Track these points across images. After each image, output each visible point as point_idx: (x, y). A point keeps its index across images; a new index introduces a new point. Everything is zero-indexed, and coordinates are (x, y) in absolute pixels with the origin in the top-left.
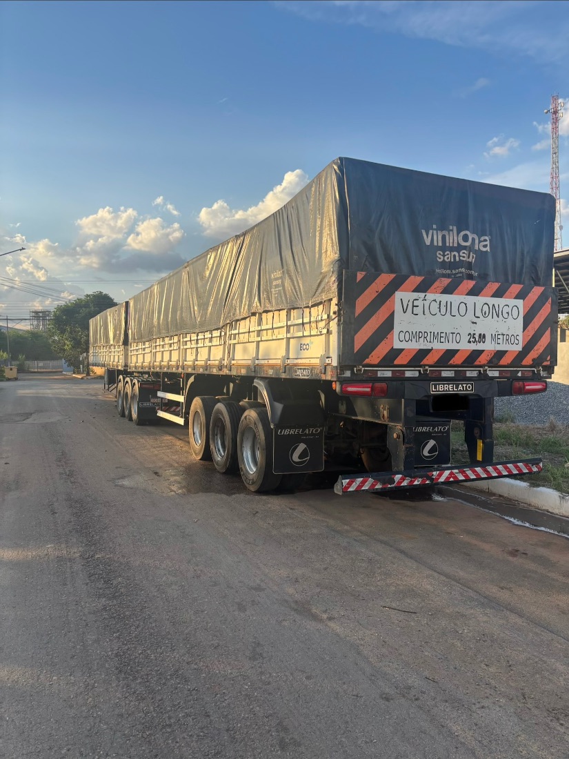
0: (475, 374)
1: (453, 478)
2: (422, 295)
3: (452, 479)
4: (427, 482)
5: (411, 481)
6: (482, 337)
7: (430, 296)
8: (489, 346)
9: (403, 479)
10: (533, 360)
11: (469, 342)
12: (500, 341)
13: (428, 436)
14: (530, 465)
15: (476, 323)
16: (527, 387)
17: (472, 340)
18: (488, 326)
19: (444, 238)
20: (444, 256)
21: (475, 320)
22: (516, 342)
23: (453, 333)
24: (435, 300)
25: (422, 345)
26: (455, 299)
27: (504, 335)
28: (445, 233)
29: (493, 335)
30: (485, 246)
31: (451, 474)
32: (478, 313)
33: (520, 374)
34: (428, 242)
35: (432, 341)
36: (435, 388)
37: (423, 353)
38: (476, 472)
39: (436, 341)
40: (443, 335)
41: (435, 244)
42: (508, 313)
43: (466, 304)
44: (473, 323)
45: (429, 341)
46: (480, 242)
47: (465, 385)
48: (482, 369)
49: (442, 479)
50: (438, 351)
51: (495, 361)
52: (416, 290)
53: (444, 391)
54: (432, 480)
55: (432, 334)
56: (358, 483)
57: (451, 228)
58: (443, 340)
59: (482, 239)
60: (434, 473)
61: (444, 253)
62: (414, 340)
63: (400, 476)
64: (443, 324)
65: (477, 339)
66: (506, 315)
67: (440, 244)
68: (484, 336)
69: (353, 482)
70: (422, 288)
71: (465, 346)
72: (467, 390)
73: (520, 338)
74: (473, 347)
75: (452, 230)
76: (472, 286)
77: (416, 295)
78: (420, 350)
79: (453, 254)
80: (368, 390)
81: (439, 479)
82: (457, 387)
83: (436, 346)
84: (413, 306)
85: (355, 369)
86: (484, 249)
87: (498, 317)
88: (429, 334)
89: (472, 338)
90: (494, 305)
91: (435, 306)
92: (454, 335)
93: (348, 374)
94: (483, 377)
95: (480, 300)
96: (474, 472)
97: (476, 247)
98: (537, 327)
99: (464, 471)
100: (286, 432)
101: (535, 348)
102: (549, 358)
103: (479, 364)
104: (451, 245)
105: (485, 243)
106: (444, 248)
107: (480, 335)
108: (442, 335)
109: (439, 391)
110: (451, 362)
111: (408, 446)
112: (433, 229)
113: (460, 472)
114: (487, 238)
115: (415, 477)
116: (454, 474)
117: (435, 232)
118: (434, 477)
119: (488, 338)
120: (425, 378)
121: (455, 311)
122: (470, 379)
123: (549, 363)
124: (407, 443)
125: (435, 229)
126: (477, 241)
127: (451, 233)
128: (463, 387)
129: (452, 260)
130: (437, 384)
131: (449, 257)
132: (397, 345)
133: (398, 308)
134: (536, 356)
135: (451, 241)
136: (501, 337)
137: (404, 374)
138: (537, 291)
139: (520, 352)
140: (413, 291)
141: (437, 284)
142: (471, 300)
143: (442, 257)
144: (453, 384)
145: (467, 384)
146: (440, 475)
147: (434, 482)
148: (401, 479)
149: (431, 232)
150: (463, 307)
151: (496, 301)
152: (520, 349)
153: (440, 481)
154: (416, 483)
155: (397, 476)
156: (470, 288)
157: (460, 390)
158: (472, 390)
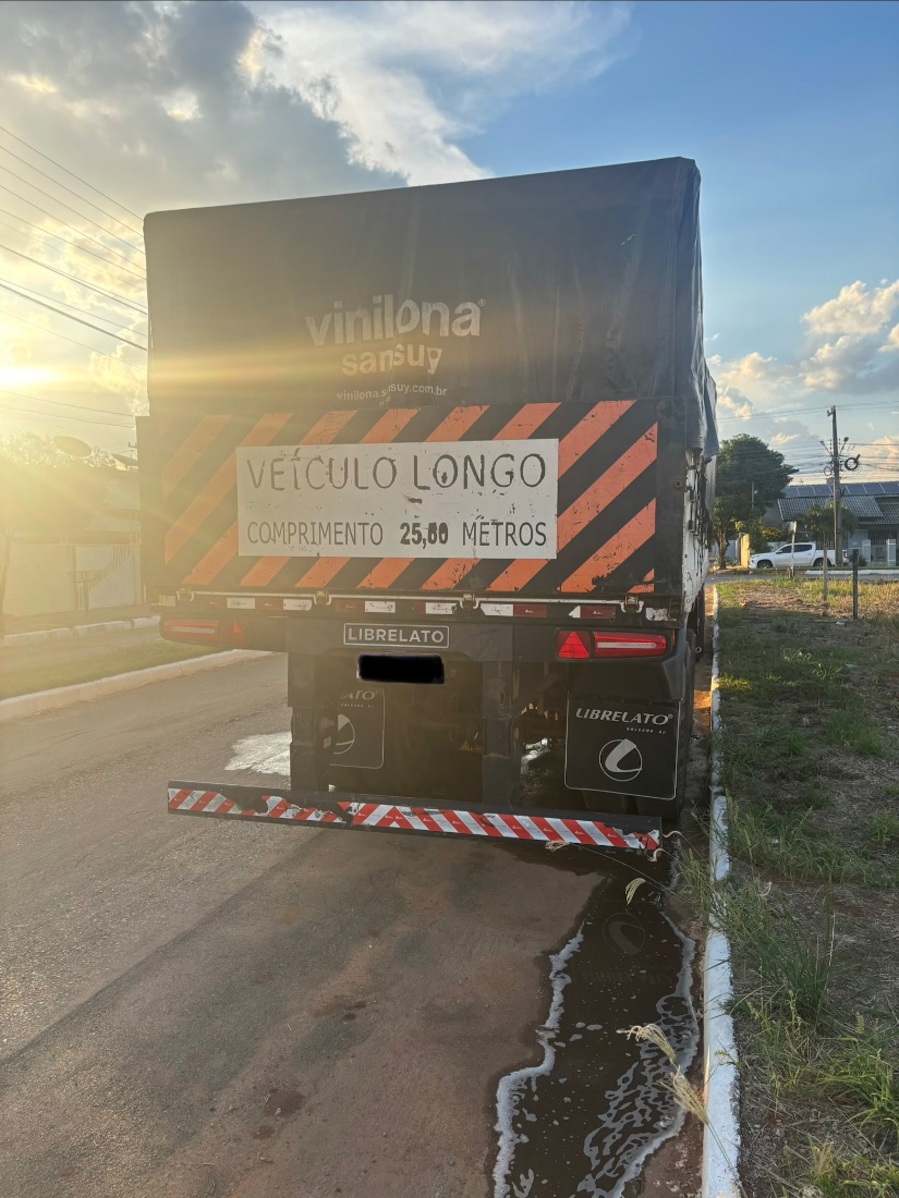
0: (447, 609)
1: (398, 822)
2: (290, 450)
3: (394, 825)
4: (338, 820)
5: (302, 812)
6: (439, 532)
7: (307, 451)
8: (457, 549)
9: (284, 807)
10: (598, 581)
11: (405, 541)
12: (490, 538)
13: (617, 732)
14: (620, 831)
15: (420, 501)
16: (601, 645)
17: (410, 536)
18: (455, 506)
19: (358, 324)
20: (358, 363)
21: (418, 494)
22: (541, 539)
23: (364, 524)
24: (319, 459)
25: (297, 549)
26: (365, 453)
27: (498, 524)
28: (363, 312)
29: (470, 527)
30: (466, 325)
31: (393, 813)
32: (425, 477)
33: (576, 613)
34: (319, 339)
35: (317, 540)
36: (355, 634)
37: (300, 565)
38: (457, 819)
39: (325, 541)
40: (341, 528)
41: (339, 339)
42: (510, 474)
43: (392, 461)
44: (413, 500)
45: (310, 540)
46: (453, 317)
47: (426, 632)
48: (461, 600)
49: (372, 820)
50: (331, 560)
51: (476, 581)
52: (277, 440)
53: (374, 641)
54: (348, 817)
55: (317, 526)
56: (196, 799)
57: (378, 299)
58: (341, 538)
59: (459, 309)
60: (354, 805)
61: (358, 356)
62: (279, 540)
63: (279, 799)
65: (425, 535)
66: (505, 480)
67: (350, 339)
68: (444, 528)
69: (187, 795)
71: (399, 551)
72: (430, 642)
73: (551, 531)
74: (415, 552)
75: (382, 305)
77: (276, 451)
78: (293, 558)
79: (383, 355)
80: (212, 631)
81: (365, 818)
82: (407, 634)
83: (327, 550)
84: (273, 473)
86: (464, 333)
87: (482, 483)
88: (310, 526)
89: (411, 533)
90: (468, 458)
91: (318, 470)
92: (368, 528)
93: (169, 602)
94: (468, 617)
95: (428, 450)
96: (452, 819)
97: (445, 332)
98: (604, 502)
99: (426, 813)
101: (601, 552)
102: (650, 576)
103: (434, 588)
104: (378, 337)
105: (467, 318)
106: (360, 346)
107: (432, 527)
108: (339, 528)
109: (363, 641)
112: (334, 311)
113: (414, 813)
114: (470, 305)
115: (311, 807)
116: (400, 815)
117: (338, 316)
118: (353, 813)
119: (455, 532)
121: (365, 477)
122: (436, 619)
123: (651, 588)
125: (339, 310)
126: (445, 318)
127: (378, 311)
128: (421, 636)
129: (382, 369)
130: (360, 627)
131: (372, 363)
132: (245, 549)
133: (242, 480)
134: (604, 572)
135: (378, 328)
136: (491, 528)
137: (282, 605)
138: (605, 415)
139: (553, 561)
140: (271, 443)
141: (322, 424)
142: (404, 452)
143: (355, 366)
144: (398, 628)
145: (432, 630)
146: (367, 812)
147: (354, 823)
148: (280, 805)
149: (327, 317)
150: (385, 467)
151: (474, 448)
152: (555, 557)
153: (366, 822)
154: (312, 817)
155: (272, 798)
156: (402, 426)
157: (415, 642)
158: (444, 643)
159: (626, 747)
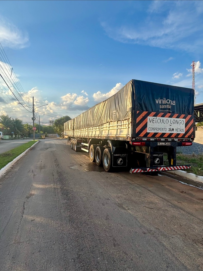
0: (171, 140)
2: (155, 117)
3: (164, 170)
4: (157, 170)
6: (173, 129)
7: (158, 118)
8: (175, 132)
9: (149, 170)
10: (188, 136)
11: (169, 131)
12: (178, 131)
13: (157, 157)
14: (187, 167)
16: (186, 144)
17: (170, 130)
18: (174, 126)
19: (162, 101)
20: (162, 106)
21: (171, 124)
24: (159, 119)
25: (155, 132)
26: (165, 119)
27: (179, 129)
28: (162, 100)
30: (174, 104)
31: (164, 168)
33: (184, 140)
34: (157, 103)
35: (158, 130)
36: (159, 144)
37: (156, 134)
40: (162, 129)
41: (159, 103)
46: (172, 102)
48: (173, 139)
49: (161, 170)
51: (177, 136)
52: (154, 116)
53: (162, 145)
54: (158, 170)
55: (158, 128)
56: (137, 170)
57: (164, 98)
58: (161, 130)
59: (173, 101)
60: (159, 168)
61: (162, 105)
62: (153, 130)
63: (149, 169)
64: (161, 126)
65: (171, 130)
66: (180, 123)
67: (161, 103)
69: (135, 170)
70: (155, 115)
71: (168, 132)
72: (168, 144)
73: (184, 130)
75: (164, 99)
76: (170, 115)
77: (154, 117)
78: (155, 133)
79: (164, 106)
80: (140, 144)
82: (165, 144)
83: (159, 132)
84: (153, 120)
85: (136, 138)
86: (174, 105)
87: (178, 124)
90: (176, 120)
91: (159, 121)
92: (165, 129)
93: (134, 139)
94: (173, 141)
95: (172, 119)
96: (170, 168)
97: (171, 104)
98: (189, 127)
99: (167, 168)
100: (116, 155)
101: (189, 133)
102: (193, 136)
103: (172, 137)
104: (164, 103)
105: (174, 103)
106: (162, 104)
107: (172, 129)
108: (161, 129)
110: (164, 136)
111: (151, 160)
112: (159, 99)
114: (174, 101)
115: (153, 169)
117: (159, 100)
119: (175, 130)
120: (156, 141)
121: (165, 122)
122: (169, 141)
123: (193, 137)
124: (151, 159)
126: (171, 102)
127: (164, 100)
129: (164, 108)
131: (163, 107)
132: (148, 131)
133: (148, 121)
134: (189, 135)
135: (164, 102)
137: (150, 140)
138: (189, 116)
139: (184, 134)
140: (153, 116)
141: (160, 114)
142: (170, 119)
143: (161, 107)
146: (160, 169)
147: (159, 171)
149: (158, 100)
150: (167, 121)
151: (177, 119)
152: (184, 133)
153: (160, 170)
154: (153, 171)
155: (148, 169)
156: (169, 115)
157: (166, 144)
158: (170, 145)
159: (158, 159)
